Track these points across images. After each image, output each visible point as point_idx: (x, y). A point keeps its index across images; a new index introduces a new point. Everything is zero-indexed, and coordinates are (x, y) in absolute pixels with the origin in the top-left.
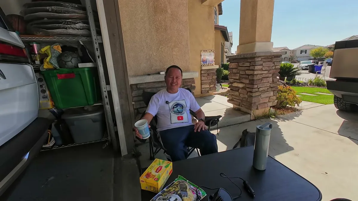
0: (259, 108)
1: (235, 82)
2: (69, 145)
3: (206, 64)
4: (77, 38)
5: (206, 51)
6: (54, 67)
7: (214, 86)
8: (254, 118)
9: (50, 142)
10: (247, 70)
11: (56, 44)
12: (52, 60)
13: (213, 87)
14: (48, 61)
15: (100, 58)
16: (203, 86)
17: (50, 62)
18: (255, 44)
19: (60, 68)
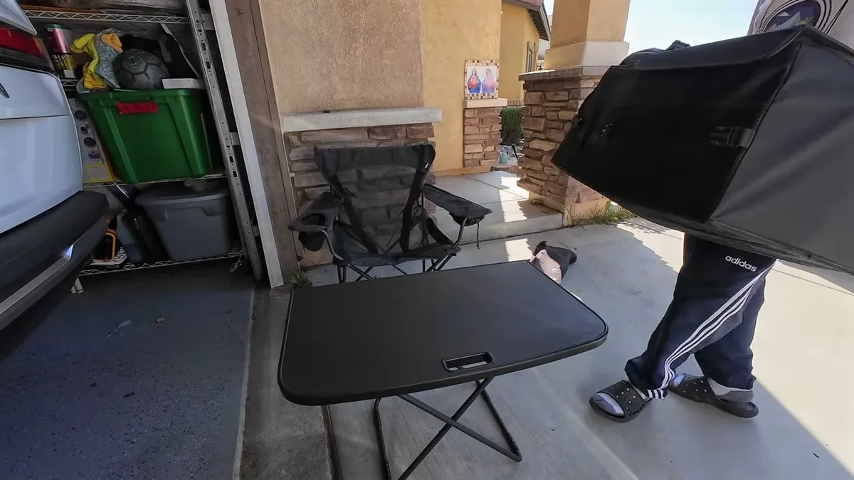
0: (583, 198)
1: (535, 138)
2: (158, 264)
3: (478, 95)
4: (155, 17)
5: (478, 62)
6: (108, 86)
7: (495, 149)
8: (571, 223)
9: (115, 255)
10: (563, 108)
11: (107, 30)
12: (103, 69)
13: (492, 151)
14: (93, 71)
15: (212, 67)
16: (469, 149)
17: (97, 72)
18: (584, 46)
19: (122, 88)
